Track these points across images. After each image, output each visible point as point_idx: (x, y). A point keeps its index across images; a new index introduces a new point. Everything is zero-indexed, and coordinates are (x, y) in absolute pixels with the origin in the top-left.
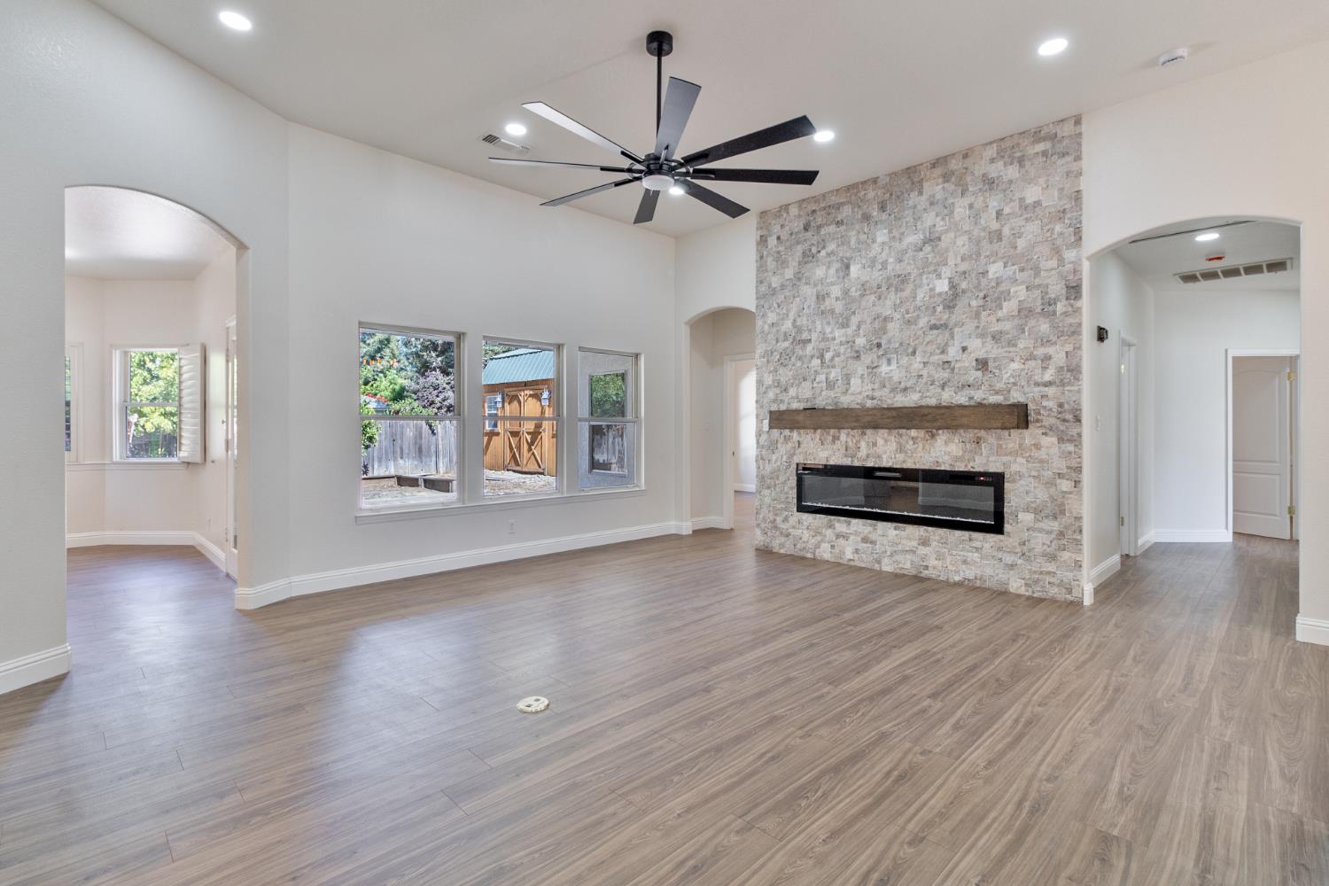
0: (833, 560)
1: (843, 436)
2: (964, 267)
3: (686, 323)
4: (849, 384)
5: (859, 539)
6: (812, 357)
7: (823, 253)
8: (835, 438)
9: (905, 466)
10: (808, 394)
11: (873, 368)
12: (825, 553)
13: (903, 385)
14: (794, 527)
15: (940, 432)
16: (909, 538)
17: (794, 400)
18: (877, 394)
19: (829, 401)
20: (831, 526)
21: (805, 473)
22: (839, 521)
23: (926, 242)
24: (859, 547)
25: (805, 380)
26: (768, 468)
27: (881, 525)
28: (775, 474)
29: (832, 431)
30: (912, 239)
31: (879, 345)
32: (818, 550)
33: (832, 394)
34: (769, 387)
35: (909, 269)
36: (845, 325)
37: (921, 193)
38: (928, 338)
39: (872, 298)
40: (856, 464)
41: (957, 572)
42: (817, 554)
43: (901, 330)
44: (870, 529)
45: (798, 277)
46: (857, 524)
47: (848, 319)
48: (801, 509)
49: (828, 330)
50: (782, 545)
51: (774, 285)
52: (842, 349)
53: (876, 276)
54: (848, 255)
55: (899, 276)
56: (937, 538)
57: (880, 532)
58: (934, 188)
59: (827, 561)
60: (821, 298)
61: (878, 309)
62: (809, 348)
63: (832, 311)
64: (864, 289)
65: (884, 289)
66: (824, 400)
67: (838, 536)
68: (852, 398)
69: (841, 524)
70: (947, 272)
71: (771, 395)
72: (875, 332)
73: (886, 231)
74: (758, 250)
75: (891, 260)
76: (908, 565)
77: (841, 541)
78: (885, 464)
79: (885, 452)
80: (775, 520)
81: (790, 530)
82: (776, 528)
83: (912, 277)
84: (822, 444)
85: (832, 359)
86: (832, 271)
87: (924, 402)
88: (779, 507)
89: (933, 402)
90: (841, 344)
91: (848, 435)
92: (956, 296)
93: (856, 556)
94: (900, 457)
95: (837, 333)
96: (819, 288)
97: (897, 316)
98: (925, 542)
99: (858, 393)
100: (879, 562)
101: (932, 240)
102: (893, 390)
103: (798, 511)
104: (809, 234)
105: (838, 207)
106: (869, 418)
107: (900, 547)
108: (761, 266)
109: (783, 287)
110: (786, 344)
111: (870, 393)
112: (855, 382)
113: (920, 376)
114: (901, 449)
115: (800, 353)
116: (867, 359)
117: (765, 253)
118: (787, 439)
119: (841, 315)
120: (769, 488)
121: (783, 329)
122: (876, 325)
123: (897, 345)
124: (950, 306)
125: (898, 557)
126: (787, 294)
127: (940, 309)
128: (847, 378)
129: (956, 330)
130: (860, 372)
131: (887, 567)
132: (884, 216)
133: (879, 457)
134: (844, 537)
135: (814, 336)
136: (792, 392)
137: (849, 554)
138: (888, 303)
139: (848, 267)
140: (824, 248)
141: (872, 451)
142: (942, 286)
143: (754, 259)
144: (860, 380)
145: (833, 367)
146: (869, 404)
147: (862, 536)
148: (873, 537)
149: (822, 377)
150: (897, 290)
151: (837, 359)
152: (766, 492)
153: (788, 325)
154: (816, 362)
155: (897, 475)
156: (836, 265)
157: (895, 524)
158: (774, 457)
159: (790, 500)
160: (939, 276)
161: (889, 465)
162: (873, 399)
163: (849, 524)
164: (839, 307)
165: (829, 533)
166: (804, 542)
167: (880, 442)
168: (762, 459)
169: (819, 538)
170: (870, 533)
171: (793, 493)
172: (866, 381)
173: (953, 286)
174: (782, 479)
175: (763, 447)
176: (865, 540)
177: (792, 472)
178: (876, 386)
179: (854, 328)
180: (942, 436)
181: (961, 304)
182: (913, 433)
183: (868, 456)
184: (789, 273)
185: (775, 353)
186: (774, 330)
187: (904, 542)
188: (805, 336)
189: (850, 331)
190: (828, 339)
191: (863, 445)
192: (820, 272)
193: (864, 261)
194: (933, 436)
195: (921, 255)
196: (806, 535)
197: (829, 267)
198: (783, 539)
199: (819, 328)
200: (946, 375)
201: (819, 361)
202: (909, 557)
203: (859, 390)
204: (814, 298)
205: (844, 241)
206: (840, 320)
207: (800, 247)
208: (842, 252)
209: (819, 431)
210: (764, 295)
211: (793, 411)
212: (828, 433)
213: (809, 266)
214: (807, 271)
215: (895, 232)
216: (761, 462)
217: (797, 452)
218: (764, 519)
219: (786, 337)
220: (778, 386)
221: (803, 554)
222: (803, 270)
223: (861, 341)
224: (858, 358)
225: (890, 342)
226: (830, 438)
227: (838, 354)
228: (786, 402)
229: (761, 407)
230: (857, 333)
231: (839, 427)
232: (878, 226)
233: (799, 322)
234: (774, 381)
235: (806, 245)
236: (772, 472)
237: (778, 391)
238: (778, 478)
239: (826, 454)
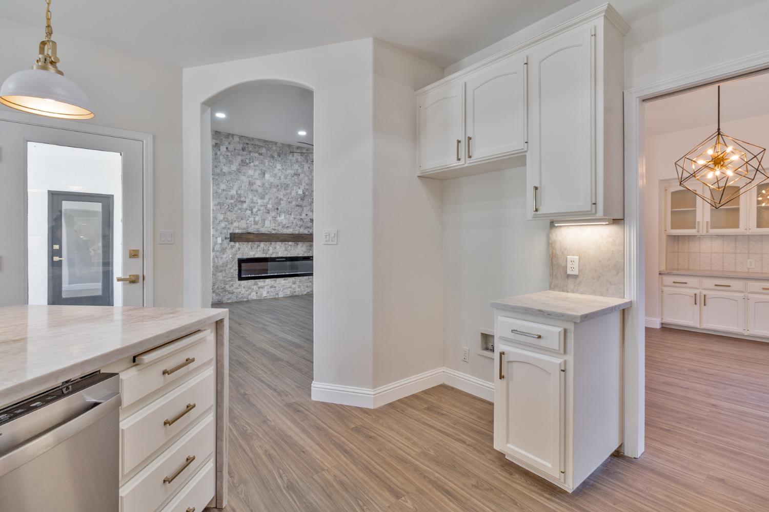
0: (258, 299)
1: (262, 245)
2: (307, 187)
4: (265, 223)
5: (269, 287)
6: (247, 209)
7: (252, 164)
8: (259, 246)
9: (287, 256)
10: (245, 226)
11: (275, 218)
12: (253, 296)
13: (286, 226)
14: (237, 288)
15: (299, 243)
16: (289, 283)
17: (238, 227)
18: (276, 228)
19: (255, 230)
20: (256, 284)
21: (241, 262)
22: (260, 281)
23: (295, 174)
24: (269, 290)
25: (242, 219)
26: (220, 262)
27: (278, 280)
28: (225, 264)
29: (257, 243)
30: (290, 172)
31: (277, 209)
32: (249, 296)
33: (256, 227)
34: (221, 221)
35: (289, 183)
36: (262, 198)
37: (293, 156)
38: (296, 209)
39: (275, 190)
40: (268, 256)
41: (305, 291)
42: (249, 298)
43: (286, 205)
44: (274, 282)
45: (239, 171)
46: (268, 281)
47: (264, 195)
48: (240, 278)
49: (255, 199)
50: (229, 299)
51: (224, 170)
52: (261, 208)
53: (276, 181)
54: (264, 169)
55: (285, 184)
56: (299, 280)
58: (297, 156)
59: (255, 300)
60: (251, 184)
61: (277, 195)
62: (245, 206)
63: (257, 191)
64: (271, 185)
65: (279, 187)
66: (253, 229)
67: (259, 288)
68: (266, 229)
69: (261, 282)
70: (302, 187)
71: (223, 225)
72: (276, 204)
73: (280, 165)
74: (213, 150)
75: (282, 177)
76: (289, 293)
77: (261, 290)
78: (280, 255)
79: (280, 251)
80: (225, 287)
81: (234, 290)
82: (225, 291)
83: (290, 186)
84: (251, 248)
85: (257, 212)
87: (294, 232)
88: (227, 280)
89: (297, 232)
90: (261, 206)
91: (264, 244)
92: (304, 196)
93: (268, 294)
94: (286, 252)
95: (259, 201)
96: (250, 179)
97: (285, 199)
98: (294, 283)
99: (268, 227)
100: (278, 294)
101: (297, 174)
102: (283, 227)
103: (239, 280)
104: (245, 153)
105: (260, 147)
106: (283, 238)
107: (286, 286)
108: (216, 159)
109: (230, 173)
110: (232, 201)
111: (273, 228)
112: (267, 223)
113: (293, 223)
114: (286, 250)
115: (240, 207)
116: (273, 214)
117: (218, 153)
118: (232, 247)
119: (261, 193)
120: (221, 271)
121: (231, 193)
122: (276, 201)
123: (284, 210)
124: (302, 199)
125: (284, 291)
126: (232, 177)
127: (299, 199)
128: (264, 220)
129: (305, 208)
130: (270, 219)
131: (281, 295)
132: (280, 159)
133: (277, 253)
134: (262, 288)
135: (248, 201)
136: (236, 224)
137: (265, 294)
138: (281, 193)
139: (264, 174)
140: (253, 162)
141: (274, 251)
142: (300, 192)
144: (269, 222)
145: (257, 215)
146: (273, 232)
147: (270, 285)
148: (275, 285)
149: (252, 219)
150: (285, 188)
151: (259, 212)
152: (220, 274)
153: (233, 192)
154: (249, 212)
155: (284, 259)
156: (258, 172)
157: (283, 279)
158: (224, 256)
159: (234, 276)
160: (299, 188)
161: (281, 256)
162: (275, 230)
163: (265, 281)
164: (260, 190)
165: (255, 288)
166: (242, 294)
167: (278, 247)
168: (217, 257)
169: (250, 291)
170: (273, 284)
171: (237, 272)
172: (272, 222)
173: (304, 193)
174: (229, 266)
175: (217, 251)
176: (271, 287)
177: (235, 262)
178: (276, 225)
179: (267, 200)
180: (300, 244)
181: (306, 199)
182: (290, 243)
183: (273, 253)
184: (233, 168)
185: (225, 205)
186: (225, 193)
187: (287, 284)
188: (243, 199)
189: (265, 201)
190: (254, 203)
191: (271, 248)
192: (251, 172)
193: (271, 174)
194: (297, 244)
195: (293, 178)
196: (243, 291)
197: (255, 171)
198: (230, 295)
199: (250, 197)
200: (301, 223)
201: (250, 212)
202: (289, 289)
203: (269, 226)
204: (248, 183)
205: (262, 163)
206: (261, 196)
207: (240, 157)
208: (261, 166)
209: (250, 243)
210: (218, 174)
211: (238, 233)
212: (254, 244)
213: (245, 167)
214: (244, 169)
215: (284, 167)
216: (216, 259)
217: (239, 252)
218: (218, 288)
219: (232, 198)
220: (228, 221)
221: (242, 300)
222: (242, 169)
223: (270, 206)
224: (269, 213)
225: (282, 209)
226: (256, 246)
227: (259, 210)
228: (232, 228)
229: (216, 231)
230: (268, 203)
231: (260, 241)
232: (277, 161)
233: (239, 192)
234: (224, 218)
235: (243, 158)
236: (223, 264)
237: (227, 223)
238: (227, 266)
239: (254, 253)
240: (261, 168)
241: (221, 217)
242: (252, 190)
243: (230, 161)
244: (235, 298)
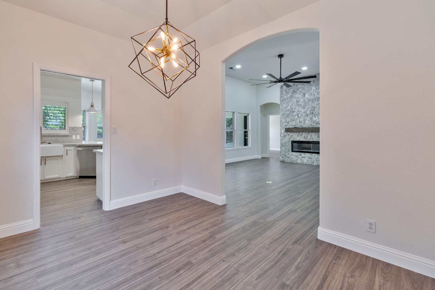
1: (304, 134)
3: (260, 106)
4: (305, 122)
5: (308, 158)
6: (295, 115)
7: (298, 91)
8: (302, 135)
10: (294, 124)
11: (311, 118)
12: (299, 161)
14: (291, 156)
17: (291, 125)
18: (312, 124)
19: (300, 126)
20: (301, 155)
21: (293, 142)
22: (302, 154)
24: (308, 160)
25: (293, 121)
26: (284, 142)
27: (314, 155)
28: (285, 143)
29: (301, 133)
31: (313, 113)
32: (297, 161)
33: (301, 124)
36: (304, 108)
39: (311, 102)
40: (307, 140)
43: (318, 110)
44: (311, 155)
45: (292, 96)
46: (307, 154)
47: (305, 107)
48: (293, 151)
49: (300, 109)
51: (285, 98)
52: (303, 114)
53: (312, 97)
54: (305, 92)
55: (318, 98)
57: (313, 156)
59: (300, 163)
60: (298, 102)
61: (313, 105)
62: (295, 114)
63: (301, 105)
64: (309, 100)
65: (314, 100)
66: (299, 125)
67: (302, 157)
68: (306, 125)
69: (303, 155)
71: (284, 124)
72: (312, 110)
73: (314, 87)
74: (280, 89)
75: (316, 94)
77: (303, 158)
80: (285, 154)
82: (286, 156)
84: (298, 136)
85: (301, 116)
86: (301, 95)
88: (286, 151)
90: (303, 112)
91: (305, 134)
93: (307, 162)
95: (302, 110)
96: (297, 99)
97: (317, 107)
100: (313, 163)
102: (316, 123)
103: (292, 152)
104: (295, 86)
108: (282, 93)
109: (287, 98)
110: (289, 112)
111: (310, 124)
112: (307, 122)
115: (292, 115)
116: (310, 116)
117: (283, 90)
118: (289, 135)
119: (303, 106)
120: (284, 146)
121: (288, 108)
122: (312, 108)
123: (317, 113)
126: (289, 100)
128: (305, 121)
130: (308, 119)
132: (314, 84)
133: (313, 139)
134: (304, 158)
135: (296, 111)
136: (290, 123)
137: (305, 161)
138: (315, 103)
139: (305, 95)
140: (298, 90)
143: (280, 91)
144: (308, 121)
145: (301, 118)
146: (310, 127)
147: (309, 157)
149: (298, 120)
150: (317, 101)
151: (302, 116)
152: (283, 148)
153: (289, 108)
154: (297, 117)
156: (302, 94)
158: (285, 139)
159: (290, 149)
161: (316, 140)
162: (311, 125)
163: (305, 154)
164: (302, 104)
165: (300, 157)
166: (294, 159)
167: (313, 135)
168: (282, 139)
169: (297, 158)
170: (311, 156)
171: (291, 148)
172: (310, 121)
174: (287, 144)
175: (282, 137)
176: (309, 158)
177: (290, 142)
179: (307, 109)
183: (310, 139)
184: (289, 95)
185: (285, 114)
186: (285, 109)
188: (293, 110)
189: (305, 110)
190: (299, 111)
191: (309, 136)
192: (297, 96)
193: (309, 94)
196: (294, 157)
197: (300, 95)
198: (288, 159)
199: (297, 109)
201: (297, 116)
203: (308, 123)
204: (296, 102)
205: (304, 89)
206: (303, 107)
207: (292, 89)
208: (303, 91)
209: (297, 133)
210: (282, 100)
211: (291, 128)
212: (300, 133)
213: (294, 94)
214: (294, 95)
215: (317, 87)
216: (282, 140)
217: (292, 138)
218: (282, 154)
219: (288, 110)
220: (286, 122)
221: (293, 162)
222: (293, 95)
223: (308, 112)
224: (307, 116)
225: (315, 113)
226: (300, 135)
227: (302, 115)
228: (288, 126)
229: (282, 127)
230: (307, 110)
231: (303, 132)
232: (313, 86)
233: (292, 107)
234: (285, 121)
235: (294, 89)
236: (284, 143)
237: (286, 123)
238: (286, 144)
239: (299, 138)
240: (303, 92)
241: (284, 120)
242: (298, 105)
243: (288, 93)
244: (290, 160)
